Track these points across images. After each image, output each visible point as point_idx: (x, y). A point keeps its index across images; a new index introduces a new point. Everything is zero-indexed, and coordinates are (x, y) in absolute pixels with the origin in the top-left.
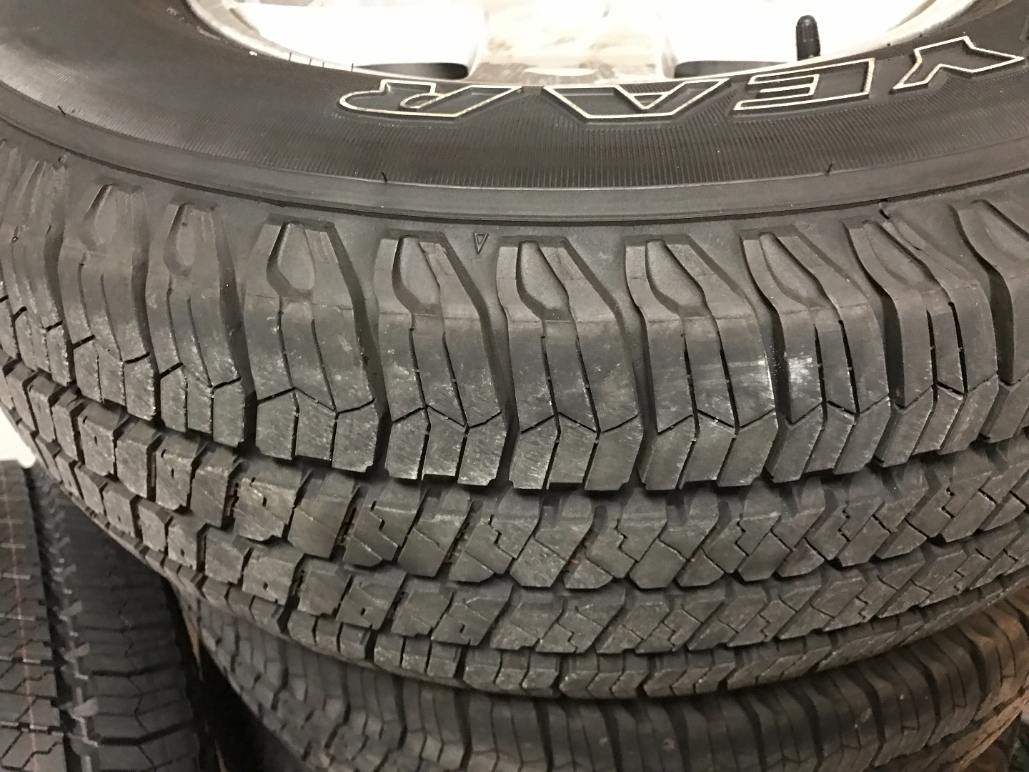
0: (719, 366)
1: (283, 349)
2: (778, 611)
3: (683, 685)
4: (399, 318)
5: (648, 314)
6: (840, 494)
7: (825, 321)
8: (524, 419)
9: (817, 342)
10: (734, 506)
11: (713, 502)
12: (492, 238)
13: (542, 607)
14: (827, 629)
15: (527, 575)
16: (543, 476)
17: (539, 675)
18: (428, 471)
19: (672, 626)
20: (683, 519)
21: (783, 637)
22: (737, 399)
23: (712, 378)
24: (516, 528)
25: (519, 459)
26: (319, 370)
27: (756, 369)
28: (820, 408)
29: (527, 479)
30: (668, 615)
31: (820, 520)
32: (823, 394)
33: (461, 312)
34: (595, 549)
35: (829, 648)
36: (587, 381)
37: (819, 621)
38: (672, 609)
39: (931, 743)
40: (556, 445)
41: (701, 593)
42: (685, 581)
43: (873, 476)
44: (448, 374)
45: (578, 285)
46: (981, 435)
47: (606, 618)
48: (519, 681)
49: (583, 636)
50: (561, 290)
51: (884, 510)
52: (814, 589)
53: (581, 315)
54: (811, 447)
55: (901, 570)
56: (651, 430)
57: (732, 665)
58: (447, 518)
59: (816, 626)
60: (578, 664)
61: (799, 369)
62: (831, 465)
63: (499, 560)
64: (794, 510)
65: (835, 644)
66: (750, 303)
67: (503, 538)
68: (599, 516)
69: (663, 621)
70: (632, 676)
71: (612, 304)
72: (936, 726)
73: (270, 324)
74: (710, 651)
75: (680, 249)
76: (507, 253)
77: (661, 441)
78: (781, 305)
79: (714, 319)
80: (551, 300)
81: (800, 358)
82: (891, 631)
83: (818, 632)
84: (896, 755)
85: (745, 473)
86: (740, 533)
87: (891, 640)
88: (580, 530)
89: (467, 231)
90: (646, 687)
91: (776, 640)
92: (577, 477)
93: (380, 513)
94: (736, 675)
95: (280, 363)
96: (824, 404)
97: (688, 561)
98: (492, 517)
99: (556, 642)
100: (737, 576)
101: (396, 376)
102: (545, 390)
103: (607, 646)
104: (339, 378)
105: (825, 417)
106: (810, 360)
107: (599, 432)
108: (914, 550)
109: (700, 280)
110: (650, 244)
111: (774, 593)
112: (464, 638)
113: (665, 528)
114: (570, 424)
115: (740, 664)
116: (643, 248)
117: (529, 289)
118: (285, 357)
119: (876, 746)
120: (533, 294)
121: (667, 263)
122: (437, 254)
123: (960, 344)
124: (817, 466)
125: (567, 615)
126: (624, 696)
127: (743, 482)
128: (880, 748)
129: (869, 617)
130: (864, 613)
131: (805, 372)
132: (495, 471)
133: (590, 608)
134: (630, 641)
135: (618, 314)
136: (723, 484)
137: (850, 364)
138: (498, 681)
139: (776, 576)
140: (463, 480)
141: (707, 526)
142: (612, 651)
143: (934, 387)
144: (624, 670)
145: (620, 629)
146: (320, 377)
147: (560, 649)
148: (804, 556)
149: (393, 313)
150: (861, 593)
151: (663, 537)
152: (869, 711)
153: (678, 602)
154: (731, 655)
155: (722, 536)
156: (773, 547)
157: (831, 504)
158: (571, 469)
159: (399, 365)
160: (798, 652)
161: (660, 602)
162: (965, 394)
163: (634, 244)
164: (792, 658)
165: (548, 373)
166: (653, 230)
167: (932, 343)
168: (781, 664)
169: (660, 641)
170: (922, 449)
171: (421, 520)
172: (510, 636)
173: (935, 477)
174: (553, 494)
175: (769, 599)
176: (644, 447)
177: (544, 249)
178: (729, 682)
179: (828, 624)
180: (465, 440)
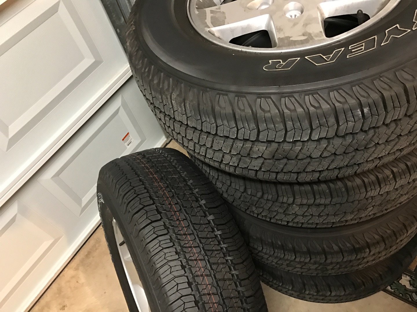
0: (351, 112)
1: (266, 122)
2: (366, 155)
3: (347, 174)
4: (288, 113)
5: (336, 105)
6: (377, 130)
7: (370, 101)
8: (314, 128)
9: (369, 104)
10: (355, 136)
11: (351, 136)
12: (303, 95)
13: (317, 162)
14: (378, 157)
15: (314, 156)
16: (318, 137)
17: (315, 176)
18: (294, 139)
19: (344, 161)
20: (345, 140)
21: (368, 160)
22: (354, 117)
23: (349, 114)
24: (312, 147)
25: (313, 135)
26: (273, 124)
27: (358, 111)
28: (371, 116)
29: (315, 138)
30: (343, 159)
31: (373, 136)
32: (371, 113)
33: (300, 110)
34: (328, 149)
35: (379, 161)
36: (326, 119)
37: (376, 156)
38: (344, 158)
39: (409, 181)
40: (320, 131)
41: (350, 154)
42: (347, 152)
43: (384, 126)
44: (299, 122)
45: (322, 102)
46: (405, 114)
47: (330, 162)
48: (310, 178)
49: (325, 166)
50: (318, 103)
51: (387, 132)
52: (374, 149)
53: (323, 107)
54: (370, 123)
55: (393, 143)
56: (338, 125)
57: (357, 168)
58: (298, 147)
59: (375, 157)
60: (323, 172)
61: (366, 110)
62: (374, 126)
63: (308, 154)
64: (368, 135)
65: (380, 160)
66: (355, 99)
67: (309, 149)
68: (329, 143)
69: (342, 161)
70: (335, 173)
71: (329, 104)
72: (410, 177)
73: (263, 118)
74: (352, 166)
75: (340, 91)
76: (307, 97)
77: (340, 127)
78: (362, 99)
79: (349, 104)
80: (316, 105)
81: (366, 108)
82: (393, 155)
83: (376, 158)
84: (400, 185)
85: (357, 130)
86: (357, 141)
87: (393, 157)
88: (325, 146)
89: (298, 94)
90: (338, 176)
91: (367, 161)
92: (324, 136)
93: (283, 149)
94: (358, 170)
95: (265, 125)
96: (372, 115)
97: (347, 148)
98: (307, 146)
99: (319, 168)
100: (357, 149)
101: (288, 124)
102: (318, 121)
103: (330, 168)
104: (277, 126)
105: (372, 117)
106: (368, 108)
107: (328, 127)
108: (395, 138)
109: (345, 97)
110: (334, 91)
111: (365, 151)
112: (299, 171)
113: (342, 143)
114: (323, 127)
115: (359, 168)
116: (333, 92)
117: (312, 103)
118: (266, 123)
119: (395, 183)
120: (313, 104)
121: (338, 94)
122: (293, 100)
123: (398, 99)
124: (371, 126)
125: (322, 162)
126: (333, 178)
127: (357, 132)
128: (396, 184)
129: (387, 153)
130: (386, 153)
131: (367, 110)
132: (308, 138)
133: (327, 160)
134: (335, 166)
135: (330, 106)
136: (353, 133)
137: (376, 107)
138: (306, 179)
139: (365, 148)
140: (302, 140)
141: (350, 141)
142: (332, 168)
143: (394, 108)
144: (334, 172)
145: (333, 163)
146: (273, 126)
147: (320, 170)
148: (371, 143)
149: (287, 113)
150: (384, 148)
151: (342, 144)
152: (392, 175)
153: (345, 156)
154: (357, 166)
155: (353, 142)
156: (364, 142)
157: (375, 133)
158: (323, 135)
159: (289, 121)
160: (372, 163)
161: (342, 157)
162: (401, 108)
163: (331, 92)
164: (371, 164)
165: (318, 119)
166: (335, 88)
167: (392, 100)
168: (368, 166)
169: (341, 165)
170: (393, 119)
171: (292, 149)
172: (310, 169)
173: (397, 124)
174: (319, 140)
175: (364, 153)
176: (337, 128)
177: (314, 95)
178: (357, 172)
179: (378, 156)
180: (302, 133)
